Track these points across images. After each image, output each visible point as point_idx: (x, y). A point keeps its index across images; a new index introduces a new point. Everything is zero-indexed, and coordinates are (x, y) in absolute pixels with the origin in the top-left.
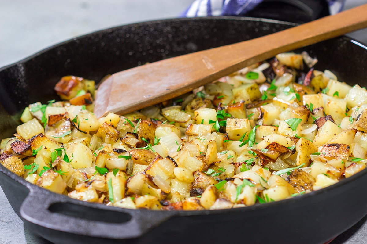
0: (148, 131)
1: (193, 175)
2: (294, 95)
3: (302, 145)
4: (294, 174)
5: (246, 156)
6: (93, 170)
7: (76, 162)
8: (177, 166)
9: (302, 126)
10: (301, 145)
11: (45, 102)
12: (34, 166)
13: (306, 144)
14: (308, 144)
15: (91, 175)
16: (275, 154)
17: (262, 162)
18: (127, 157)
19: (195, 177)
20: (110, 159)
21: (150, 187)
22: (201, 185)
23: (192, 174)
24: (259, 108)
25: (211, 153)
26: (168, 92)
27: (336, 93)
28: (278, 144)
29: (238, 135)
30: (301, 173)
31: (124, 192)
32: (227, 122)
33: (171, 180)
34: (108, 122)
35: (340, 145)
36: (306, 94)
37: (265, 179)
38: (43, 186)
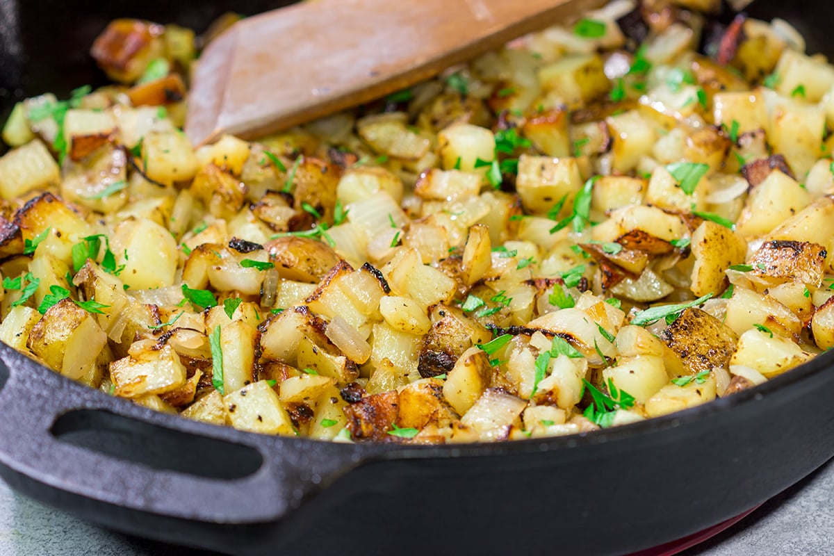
0: (320, 187)
1: (429, 315)
2: (691, 93)
3: (705, 241)
4: (683, 323)
5: (566, 258)
6: (177, 295)
7: (135, 272)
8: (387, 291)
9: (709, 178)
10: (703, 240)
11: (64, 94)
12: (29, 282)
13: (717, 237)
14: (722, 237)
15: (168, 309)
16: (638, 261)
17: (605, 279)
18: (264, 263)
19: (433, 319)
20: (219, 269)
21: (318, 349)
22: (447, 342)
23: (426, 312)
24: (602, 125)
25: (476, 257)
26: (374, 80)
27: (800, 90)
28: (646, 234)
29: (548, 199)
30: (700, 320)
31: (251, 361)
32: (521, 165)
33: (372, 328)
34: (220, 161)
35: (802, 247)
36: (723, 88)
37: (611, 332)
38: (46, 344)
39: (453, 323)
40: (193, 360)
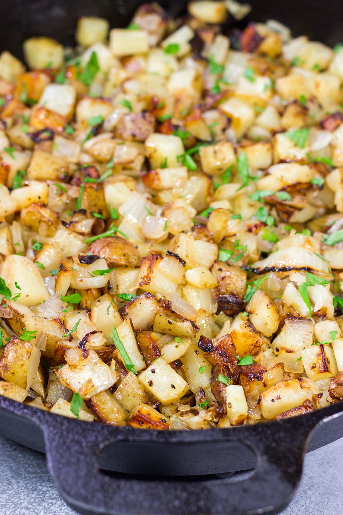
0: (96, 199)
5: (251, 206)
7: (28, 296)
8: (185, 265)
17: (286, 216)
19: (215, 274)
20: (82, 281)
21: (172, 321)
22: (232, 288)
24: (219, 111)
29: (220, 170)
33: (182, 289)
38: (13, 374)
39: (232, 275)
40: (102, 352)
